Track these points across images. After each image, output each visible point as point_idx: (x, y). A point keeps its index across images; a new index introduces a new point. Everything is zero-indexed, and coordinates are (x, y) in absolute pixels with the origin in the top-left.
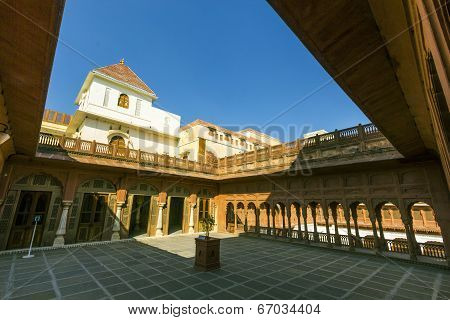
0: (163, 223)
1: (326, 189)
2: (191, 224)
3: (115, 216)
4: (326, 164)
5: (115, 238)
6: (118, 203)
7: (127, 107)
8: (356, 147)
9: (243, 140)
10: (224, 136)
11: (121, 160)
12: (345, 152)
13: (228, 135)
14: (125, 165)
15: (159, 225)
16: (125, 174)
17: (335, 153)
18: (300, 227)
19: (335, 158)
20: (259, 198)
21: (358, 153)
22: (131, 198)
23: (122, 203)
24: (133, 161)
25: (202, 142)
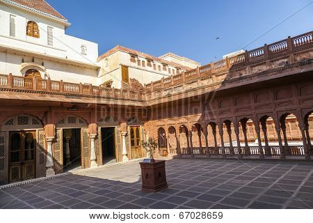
0: (97, 154)
1: (256, 104)
2: (124, 152)
3: (46, 153)
4: (256, 80)
5: (50, 174)
6: (47, 137)
7: (37, 36)
8: (286, 60)
9: (165, 65)
10: (146, 61)
11: (43, 93)
12: (275, 66)
13: (149, 60)
14: (48, 98)
15: (93, 156)
16: (50, 107)
17: (264, 68)
18: (231, 144)
19: (265, 73)
20: (191, 120)
21: (288, 66)
22: (60, 132)
23: (51, 138)
24: (57, 93)
25: (125, 69)
